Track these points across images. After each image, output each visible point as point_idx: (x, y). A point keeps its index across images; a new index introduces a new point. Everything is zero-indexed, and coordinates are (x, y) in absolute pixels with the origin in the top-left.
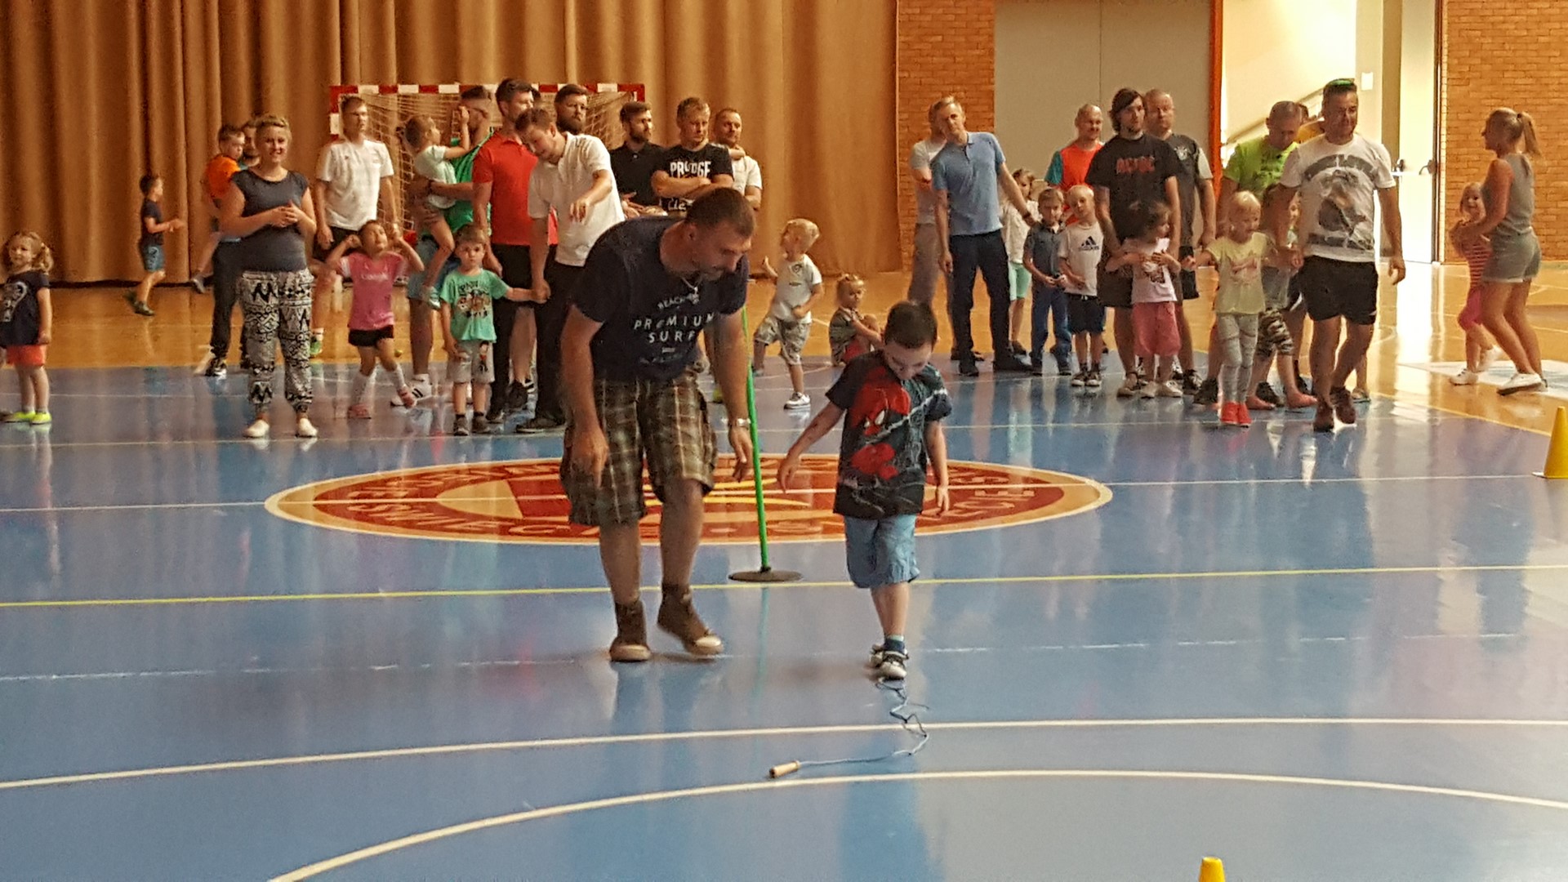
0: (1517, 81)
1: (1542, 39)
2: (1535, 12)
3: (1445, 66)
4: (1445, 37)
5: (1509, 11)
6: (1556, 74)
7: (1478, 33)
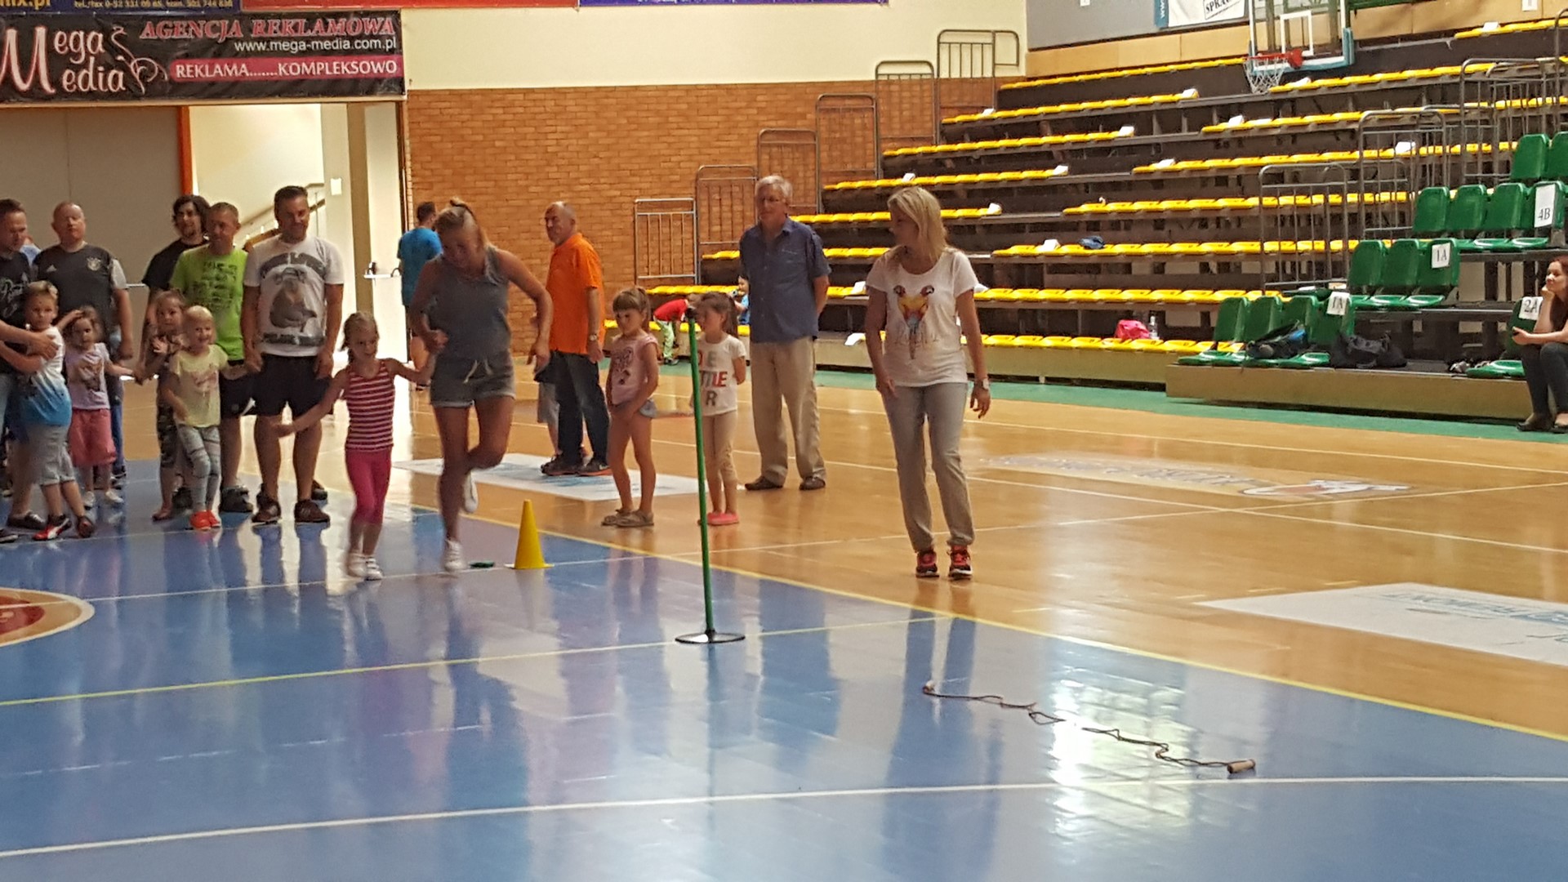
0: (479, 184)
1: (498, 144)
2: (490, 118)
3: (409, 171)
4: (407, 142)
5: (465, 117)
6: (514, 177)
7: (439, 138)
